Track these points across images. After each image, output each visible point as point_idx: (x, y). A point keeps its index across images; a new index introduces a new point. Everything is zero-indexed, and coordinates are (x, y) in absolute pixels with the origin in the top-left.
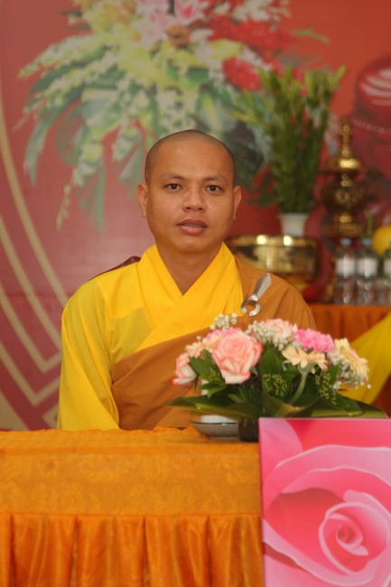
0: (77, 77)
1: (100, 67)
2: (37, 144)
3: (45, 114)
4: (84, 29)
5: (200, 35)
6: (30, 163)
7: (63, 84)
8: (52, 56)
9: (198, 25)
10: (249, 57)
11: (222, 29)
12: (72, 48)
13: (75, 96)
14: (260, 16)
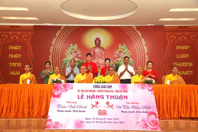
0: (66, 61)
1: (68, 60)
2: (63, 66)
3: (63, 64)
4: (67, 57)
5: (75, 58)
6: (62, 67)
7: (65, 61)
8: (64, 59)
9: (75, 57)
10: (79, 59)
11: (77, 57)
12: (66, 59)
13: (66, 62)
14: (80, 56)
